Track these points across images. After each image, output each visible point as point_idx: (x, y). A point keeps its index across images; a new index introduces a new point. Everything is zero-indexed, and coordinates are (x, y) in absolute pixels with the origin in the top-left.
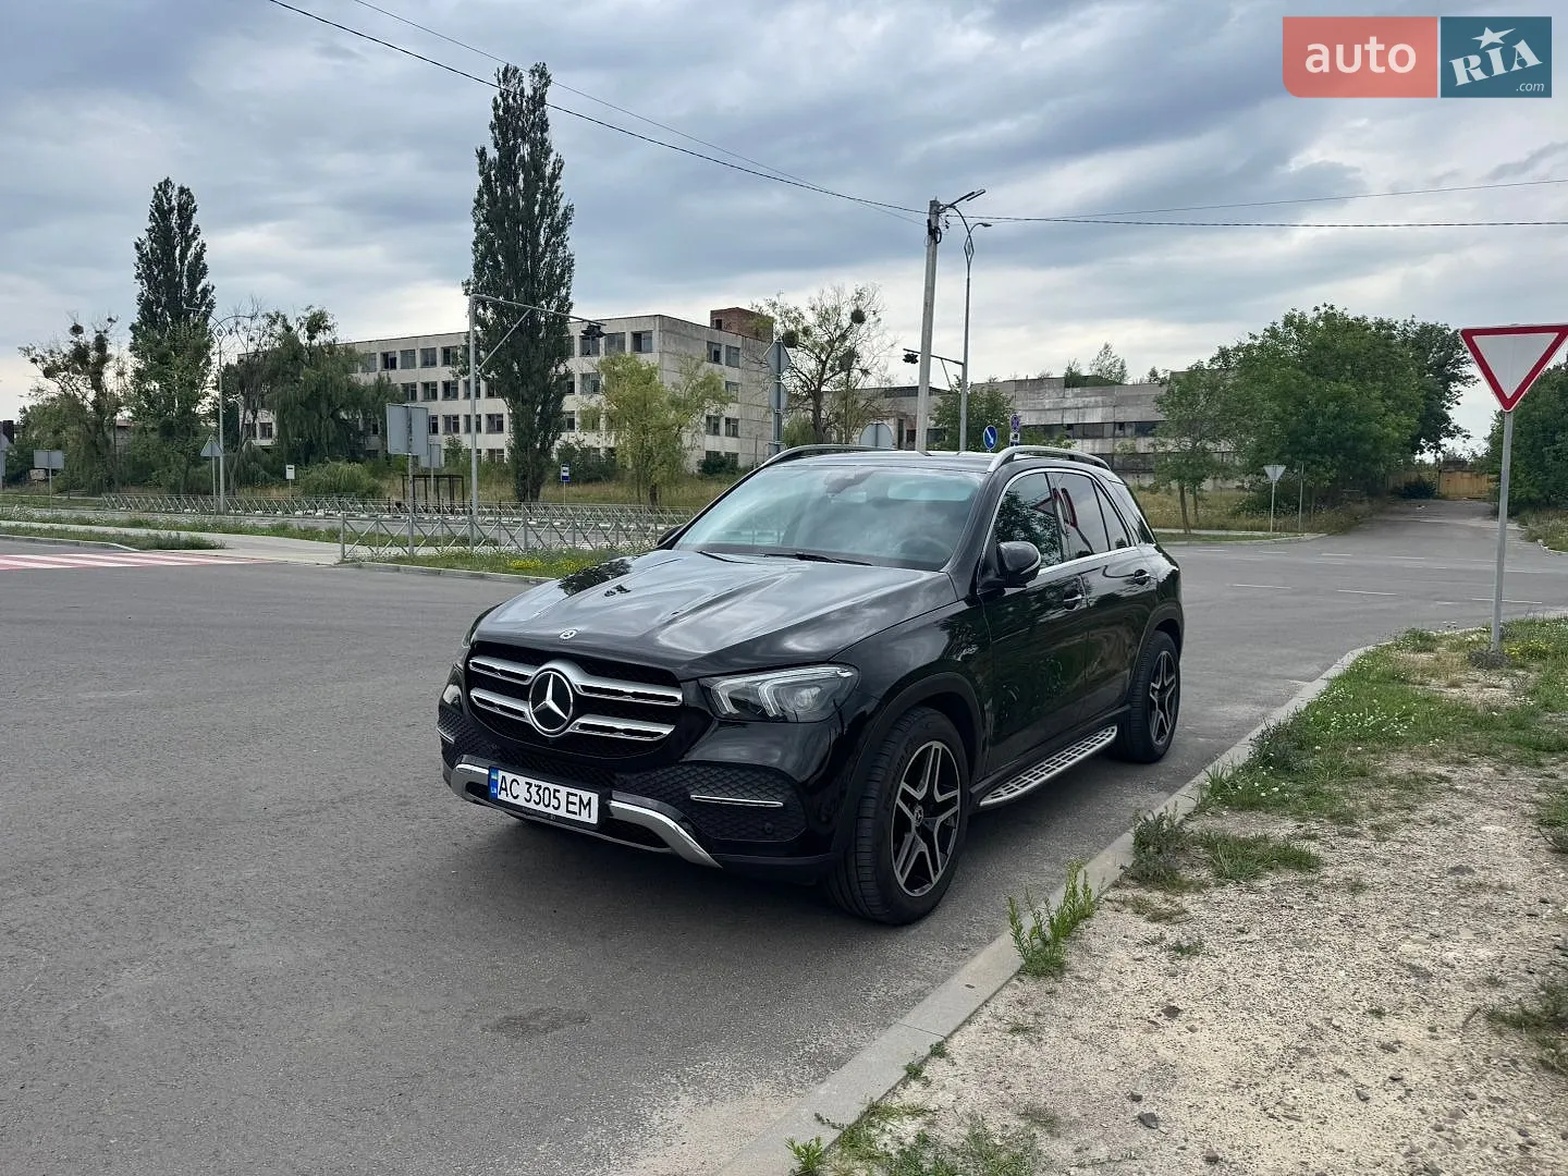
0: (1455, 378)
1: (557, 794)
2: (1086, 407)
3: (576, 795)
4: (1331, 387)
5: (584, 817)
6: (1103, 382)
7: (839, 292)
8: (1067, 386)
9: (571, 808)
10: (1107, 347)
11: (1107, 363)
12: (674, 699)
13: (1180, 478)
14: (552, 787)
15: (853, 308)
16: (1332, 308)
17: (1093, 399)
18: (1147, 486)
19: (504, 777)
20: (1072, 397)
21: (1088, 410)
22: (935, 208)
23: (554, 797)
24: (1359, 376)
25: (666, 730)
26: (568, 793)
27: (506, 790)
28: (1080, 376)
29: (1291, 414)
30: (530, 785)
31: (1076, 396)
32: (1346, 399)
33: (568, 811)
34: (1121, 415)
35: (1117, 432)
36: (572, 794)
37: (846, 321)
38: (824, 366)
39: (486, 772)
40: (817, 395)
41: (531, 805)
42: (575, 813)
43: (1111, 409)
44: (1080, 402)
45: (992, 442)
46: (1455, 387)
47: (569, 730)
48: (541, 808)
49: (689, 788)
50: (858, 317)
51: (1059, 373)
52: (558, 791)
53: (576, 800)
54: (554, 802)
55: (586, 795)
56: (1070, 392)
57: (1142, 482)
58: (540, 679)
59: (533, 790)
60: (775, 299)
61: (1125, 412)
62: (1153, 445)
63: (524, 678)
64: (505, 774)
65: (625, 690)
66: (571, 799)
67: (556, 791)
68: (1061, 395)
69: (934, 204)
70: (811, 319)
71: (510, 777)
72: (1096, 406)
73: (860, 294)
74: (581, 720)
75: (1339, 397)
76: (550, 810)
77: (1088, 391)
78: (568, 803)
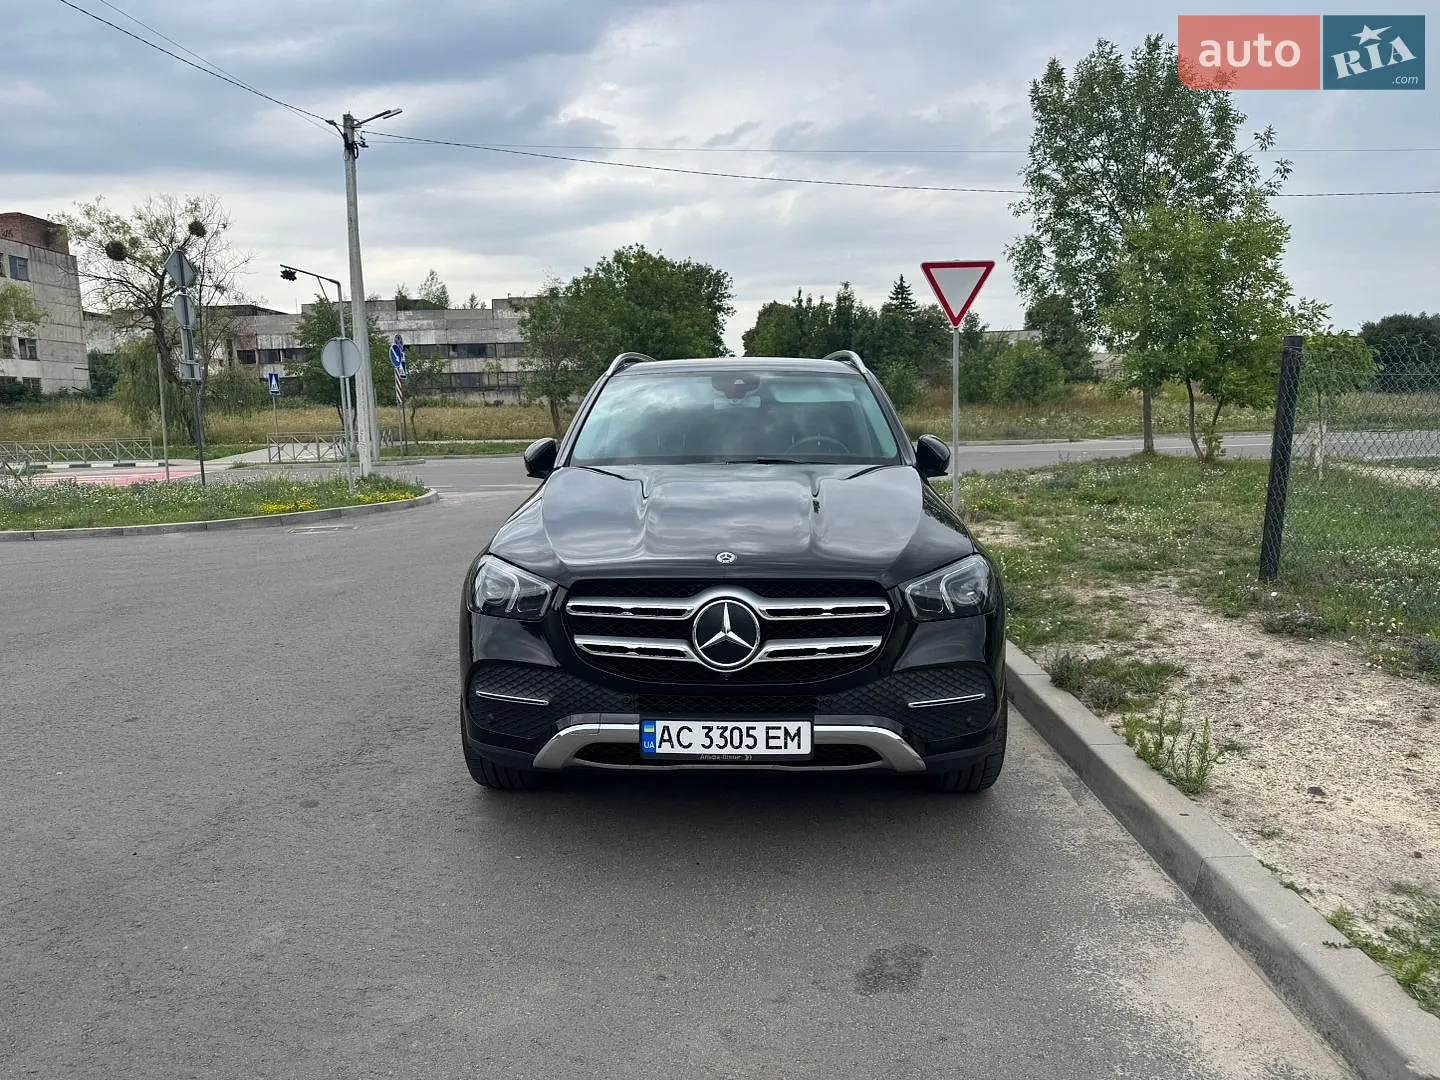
0: (720, 309)
1: (751, 732)
2: (420, 329)
3: (779, 728)
4: (655, 315)
5: (792, 749)
6: (434, 306)
7: (170, 201)
8: (399, 309)
9: (772, 743)
10: (432, 273)
11: (434, 289)
12: (883, 608)
13: (549, 393)
14: (743, 725)
15: (190, 220)
16: (642, 247)
17: (425, 322)
18: (492, 402)
19: (666, 728)
20: (404, 320)
21: (422, 333)
22: (349, 123)
23: (748, 735)
24: (673, 307)
25: (876, 643)
26: (768, 728)
27: (670, 740)
28: (407, 300)
29: (628, 339)
30: (710, 729)
31: (409, 318)
32: (666, 326)
33: (768, 747)
34: (453, 337)
35: (452, 353)
36: (773, 728)
37: (182, 233)
38: (162, 281)
39: (636, 727)
40: (156, 313)
41: (714, 750)
42: (780, 748)
43: (443, 332)
44: (413, 324)
45: (398, 360)
46: (721, 316)
47: (756, 660)
48: (729, 750)
49: (905, 697)
50: (197, 229)
51: (390, 296)
52: (754, 728)
53: (781, 733)
54: (750, 742)
55: (792, 727)
56: (402, 315)
57: (487, 399)
58: (706, 611)
59: (715, 734)
60: (93, 203)
61: (457, 334)
62: (523, 364)
63: (681, 612)
64: (667, 723)
65: (825, 607)
66: (772, 733)
67: (748, 729)
68: (394, 317)
69: (348, 118)
70: (138, 230)
71: (674, 726)
72: (429, 328)
73: (197, 205)
74: (770, 648)
75: (662, 323)
76: (743, 751)
77: (419, 314)
78: (768, 738)
